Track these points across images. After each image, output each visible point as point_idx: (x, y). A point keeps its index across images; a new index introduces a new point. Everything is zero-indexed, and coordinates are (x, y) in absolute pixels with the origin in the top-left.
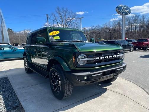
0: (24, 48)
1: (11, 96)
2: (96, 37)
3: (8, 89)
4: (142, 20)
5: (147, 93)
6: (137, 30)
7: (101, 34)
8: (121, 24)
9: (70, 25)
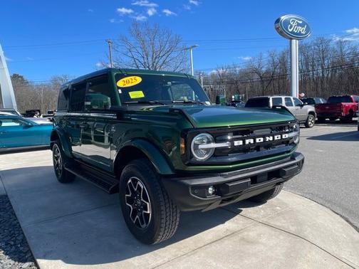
0: (51, 121)
1: (12, 243)
2: (227, 93)
3: (7, 225)
4: (339, 50)
5: (356, 228)
6: (326, 76)
7: (240, 86)
8: (287, 61)
9: (164, 65)
